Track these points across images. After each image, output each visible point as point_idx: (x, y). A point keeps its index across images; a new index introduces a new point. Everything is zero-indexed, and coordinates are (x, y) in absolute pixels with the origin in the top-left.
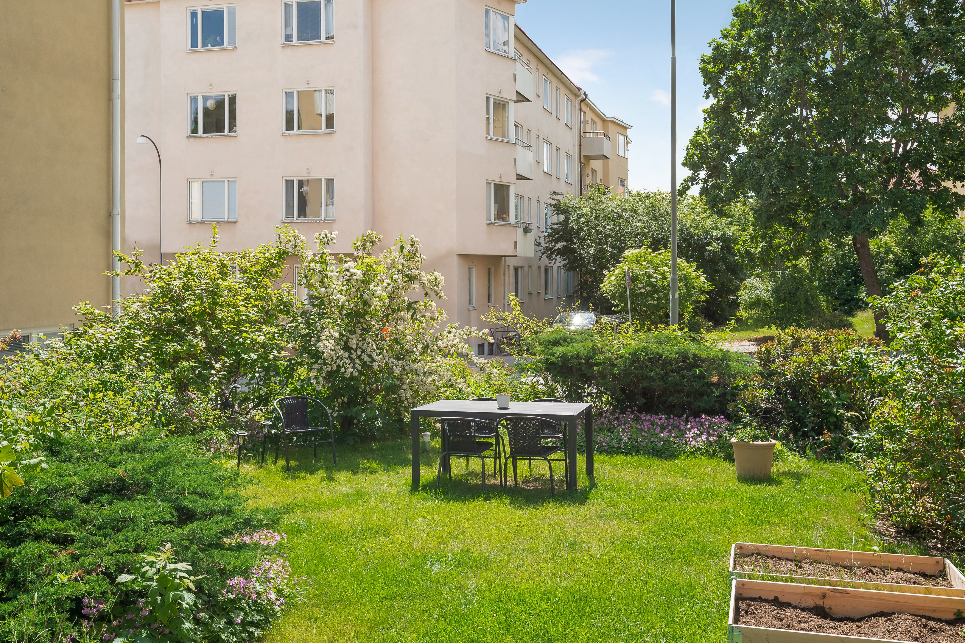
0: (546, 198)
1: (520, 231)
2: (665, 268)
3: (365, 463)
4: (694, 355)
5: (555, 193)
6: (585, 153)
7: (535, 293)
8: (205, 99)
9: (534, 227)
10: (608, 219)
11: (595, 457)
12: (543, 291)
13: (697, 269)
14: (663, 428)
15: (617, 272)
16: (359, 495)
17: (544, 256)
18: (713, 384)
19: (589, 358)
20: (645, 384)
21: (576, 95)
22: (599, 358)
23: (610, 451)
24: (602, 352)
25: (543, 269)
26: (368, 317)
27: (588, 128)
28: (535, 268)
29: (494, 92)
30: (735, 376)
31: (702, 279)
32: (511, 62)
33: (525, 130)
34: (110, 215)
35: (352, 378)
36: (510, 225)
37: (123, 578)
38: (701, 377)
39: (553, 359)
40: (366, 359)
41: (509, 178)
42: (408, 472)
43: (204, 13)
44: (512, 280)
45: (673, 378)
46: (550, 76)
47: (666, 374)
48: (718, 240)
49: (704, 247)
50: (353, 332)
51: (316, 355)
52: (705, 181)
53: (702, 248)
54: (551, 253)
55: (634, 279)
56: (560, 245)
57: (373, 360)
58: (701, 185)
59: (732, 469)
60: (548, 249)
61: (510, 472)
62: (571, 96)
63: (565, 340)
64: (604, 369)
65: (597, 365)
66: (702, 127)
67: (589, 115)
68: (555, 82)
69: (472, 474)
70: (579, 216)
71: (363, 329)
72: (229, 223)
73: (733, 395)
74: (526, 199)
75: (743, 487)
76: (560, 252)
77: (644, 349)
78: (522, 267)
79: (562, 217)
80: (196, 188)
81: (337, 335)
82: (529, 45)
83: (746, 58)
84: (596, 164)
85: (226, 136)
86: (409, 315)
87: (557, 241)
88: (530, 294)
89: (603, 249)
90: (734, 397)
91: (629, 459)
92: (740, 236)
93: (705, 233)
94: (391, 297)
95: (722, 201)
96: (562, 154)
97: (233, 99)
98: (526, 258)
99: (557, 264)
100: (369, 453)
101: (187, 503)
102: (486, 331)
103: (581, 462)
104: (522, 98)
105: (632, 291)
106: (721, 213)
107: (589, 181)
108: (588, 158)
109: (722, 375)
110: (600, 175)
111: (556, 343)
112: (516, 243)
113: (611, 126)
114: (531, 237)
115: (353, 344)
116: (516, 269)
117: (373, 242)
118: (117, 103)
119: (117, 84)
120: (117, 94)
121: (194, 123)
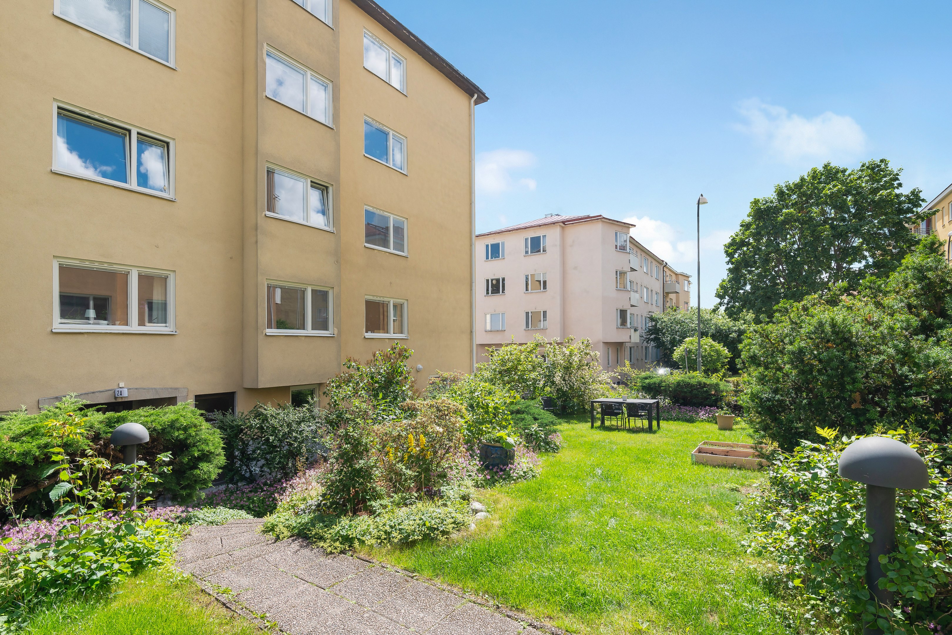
0: (645, 314)
1: (633, 330)
2: (706, 346)
3: (572, 421)
4: (704, 383)
5: (650, 312)
6: (666, 291)
7: (640, 359)
8: (492, 280)
9: (639, 329)
10: (677, 323)
11: (661, 422)
12: (644, 358)
13: (724, 346)
14: (690, 411)
15: (681, 348)
16: (573, 429)
17: (645, 342)
18: (712, 395)
19: (659, 384)
20: (683, 394)
21: (661, 264)
22: (664, 384)
23: (667, 419)
24: (665, 382)
25: (644, 348)
26: (572, 369)
27: (668, 279)
28: (640, 347)
29: (619, 269)
30: (722, 391)
31: (726, 351)
32: (628, 255)
33: (635, 283)
34: (471, 332)
35: (566, 391)
36: (628, 328)
37: (526, 431)
38: (707, 391)
39: (644, 384)
40: (571, 384)
41: (626, 306)
42: (590, 424)
43: (491, 245)
44: (629, 353)
45: (695, 392)
46: (647, 257)
47: (692, 390)
48: (736, 332)
49: (728, 336)
50: (566, 374)
51: (553, 383)
52: (728, 304)
53: (727, 336)
54: (648, 340)
55: (690, 352)
56: (652, 336)
57: (574, 385)
58: (726, 306)
59: (716, 426)
60: (646, 338)
61: (627, 424)
62: (658, 265)
63: (650, 377)
64: (666, 389)
65: (663, 387)
66: (725, 277)
67: (668, 273)
68: (650, 259)
69: (612, 425)
70: (662, 322)
71: (570, 373)
72: (502, 331)
73: (721, 399)
74: (635, 315)
75: (720, 431)
76: (652, 340)
77: (682, 381)
78: (633, 347)
79: (654, 323)
80: (488, 317)
81: (561, 375)
82: (637, 244)
83: (748, 244)
84: (672, 296)
85: (501, 295)
86: (587, 368)
87: (651, 335)
88: (638, 360)
89: (674, 338)
90: (721, 400)
91: (675, 422)
92: (748, 329)
93: (729, 329)
94: (580, 361)
95: (735, 313)
96: (654, 293)
97: (503, 280)
98: (636, 343)
99: (651, 345)
100: (573, 419)
101: (536, 416)
102: (618, 374)
103: (655, 423)
104: (633, 270)
105: (689, 358)
106: (735, 320)
107: (668, 305)
108: (668, 293)
109: (716, 391)
110: (674, 301)
111: (646, 378)
112: (630, 336)
113: (680, 276)
114: (638, 333)
115: (567, 378)
116: (631, 348)
117: (572, 340)
118: (474, 291)
119: (474, 284)
120: (474, 288)
121: (488, 290)
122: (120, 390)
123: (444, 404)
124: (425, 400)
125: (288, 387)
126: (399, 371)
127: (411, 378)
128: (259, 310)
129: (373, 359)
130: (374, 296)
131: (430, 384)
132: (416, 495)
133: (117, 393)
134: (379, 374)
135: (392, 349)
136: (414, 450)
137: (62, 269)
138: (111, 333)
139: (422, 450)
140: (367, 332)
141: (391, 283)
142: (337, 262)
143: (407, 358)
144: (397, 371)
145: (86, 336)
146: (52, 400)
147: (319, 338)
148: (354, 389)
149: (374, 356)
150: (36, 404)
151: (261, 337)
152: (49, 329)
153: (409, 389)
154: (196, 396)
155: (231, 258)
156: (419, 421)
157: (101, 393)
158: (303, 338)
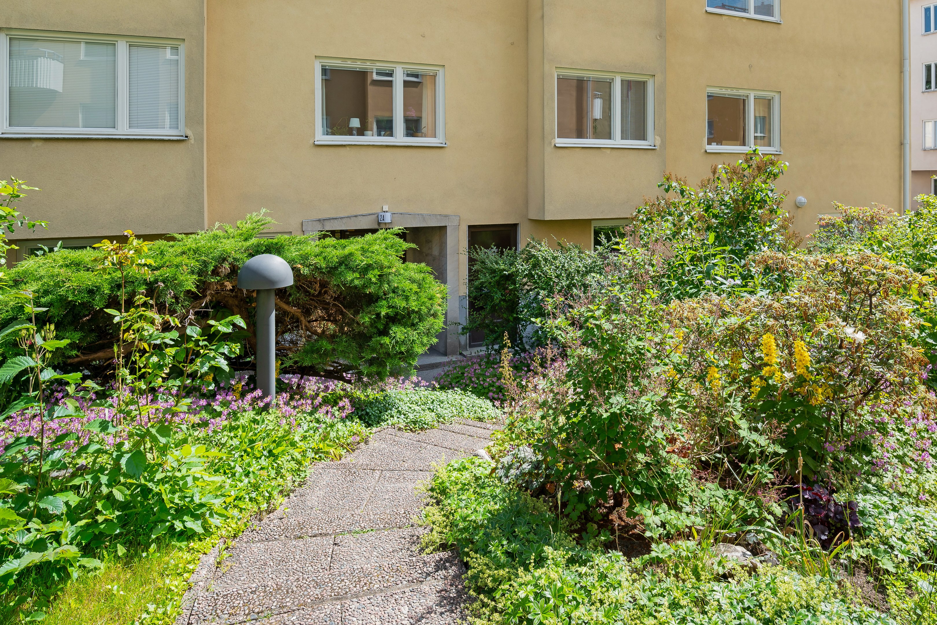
34: (902, 144)
80: (930, 126)
118: (907, 74)
119: (907, 62)
120: (906, 68)
121: (928, 82)
122: (383, 214)
123: (866, 267)
124: (810, 252)
125: (589, 221)
126: (758, 198)
127: (783, 213)
128: (546, 110)
129: (712, 178)
130: (721, 87)
131: (821, 226)
132: (778, 511)
133: (380, 217)
134: (722, 202)
135: (747, 161)
136: (778, 374)
137: (324, 71)
138: (373, 146)
139: (801, 381)
140: (709, 143)
141: (750, 66)
142: (660, 36)
143: (775, 176)
144: (753, 198)
145: (348, 148)
146: (315, 223)
147: (631, 151)
148: (675, 225)
149: (714, 172)
150: (300, 226)
151: (548, 149)
152: (311, 142)
153: (778, 231)
154: (470, 227)
155: (512, 44)
156: (794, 301)
157: (364, 217)
158: (608, 151)
